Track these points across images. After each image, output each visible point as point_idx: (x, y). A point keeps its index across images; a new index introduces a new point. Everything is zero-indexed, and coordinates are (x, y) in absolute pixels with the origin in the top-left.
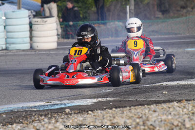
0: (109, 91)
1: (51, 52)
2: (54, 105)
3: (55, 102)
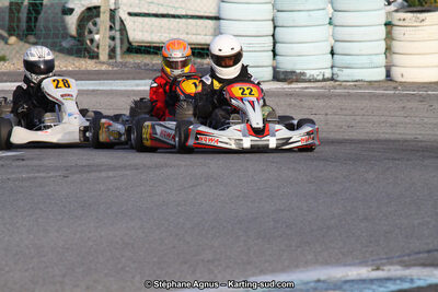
1: (430, 93)
2: (388, 279)
3: (392, 268)
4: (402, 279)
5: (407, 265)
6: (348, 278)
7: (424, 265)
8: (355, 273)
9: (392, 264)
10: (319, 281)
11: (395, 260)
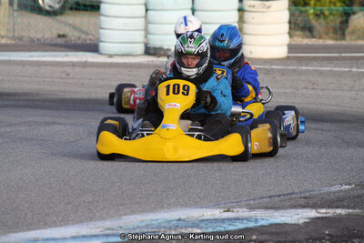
0: (347, 187)
1: (274, 67)
2: (237, 219)
3: (240, 210)
4: (248, 219)
5: (252, 208)
6: (204, 218)
7: (266, 208)
8: (209, 213)
9: (240, 207)
10: (180, 220)
11: (242, 204)
